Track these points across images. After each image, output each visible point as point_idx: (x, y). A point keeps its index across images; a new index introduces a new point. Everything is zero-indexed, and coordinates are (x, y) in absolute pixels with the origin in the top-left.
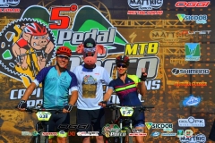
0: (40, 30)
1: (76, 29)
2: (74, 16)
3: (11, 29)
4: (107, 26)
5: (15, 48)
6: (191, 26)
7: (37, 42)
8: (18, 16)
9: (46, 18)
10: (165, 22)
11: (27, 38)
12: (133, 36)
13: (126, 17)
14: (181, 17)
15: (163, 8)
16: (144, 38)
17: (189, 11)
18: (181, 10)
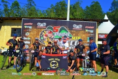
0: (51, 32)
1: (60, 32)
2: (59, 29)
3: (43, 31)
4: (68, 32)
5: (44, 36)
6: (89, 33)
7: (49, 35)
8: (45, 28)
9: (52, 29)
10: (82, 31)
11: (47, 34)
12: (74, 35)
13: (72, 30)
14: (87, 30)
15: (82, 28)
16: (77, 35)
17: (89, 29)
18: (87, 29)
